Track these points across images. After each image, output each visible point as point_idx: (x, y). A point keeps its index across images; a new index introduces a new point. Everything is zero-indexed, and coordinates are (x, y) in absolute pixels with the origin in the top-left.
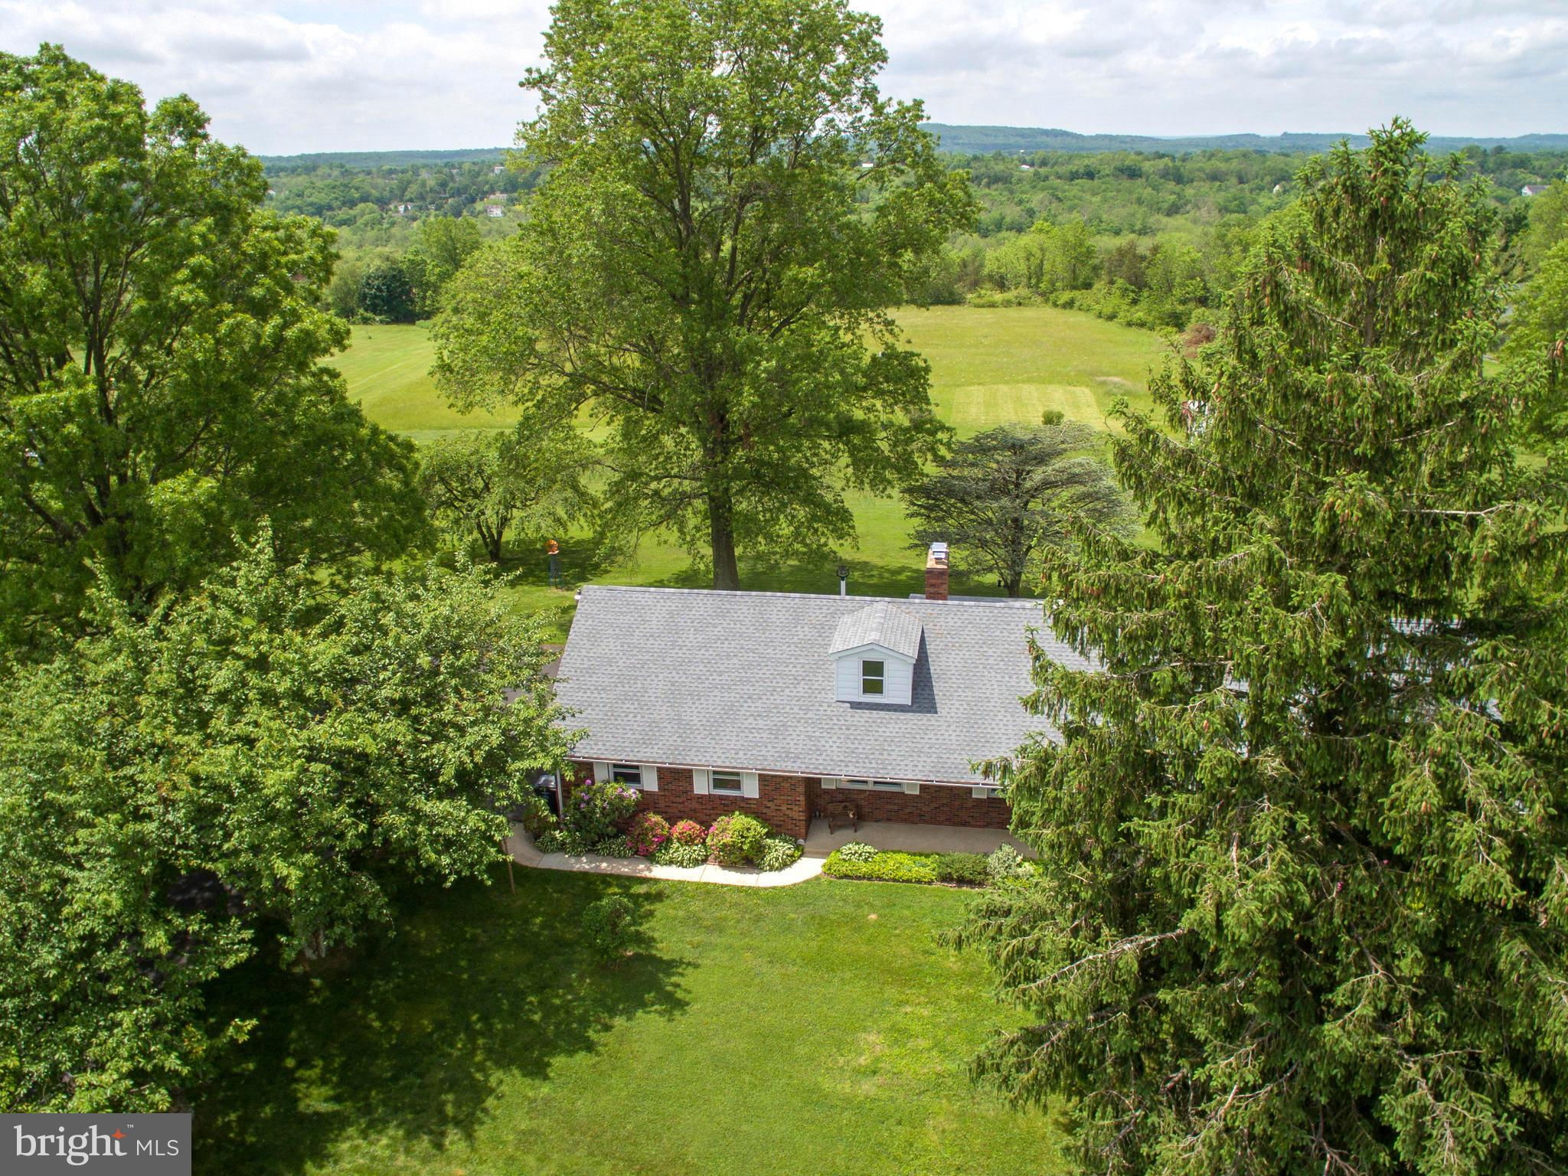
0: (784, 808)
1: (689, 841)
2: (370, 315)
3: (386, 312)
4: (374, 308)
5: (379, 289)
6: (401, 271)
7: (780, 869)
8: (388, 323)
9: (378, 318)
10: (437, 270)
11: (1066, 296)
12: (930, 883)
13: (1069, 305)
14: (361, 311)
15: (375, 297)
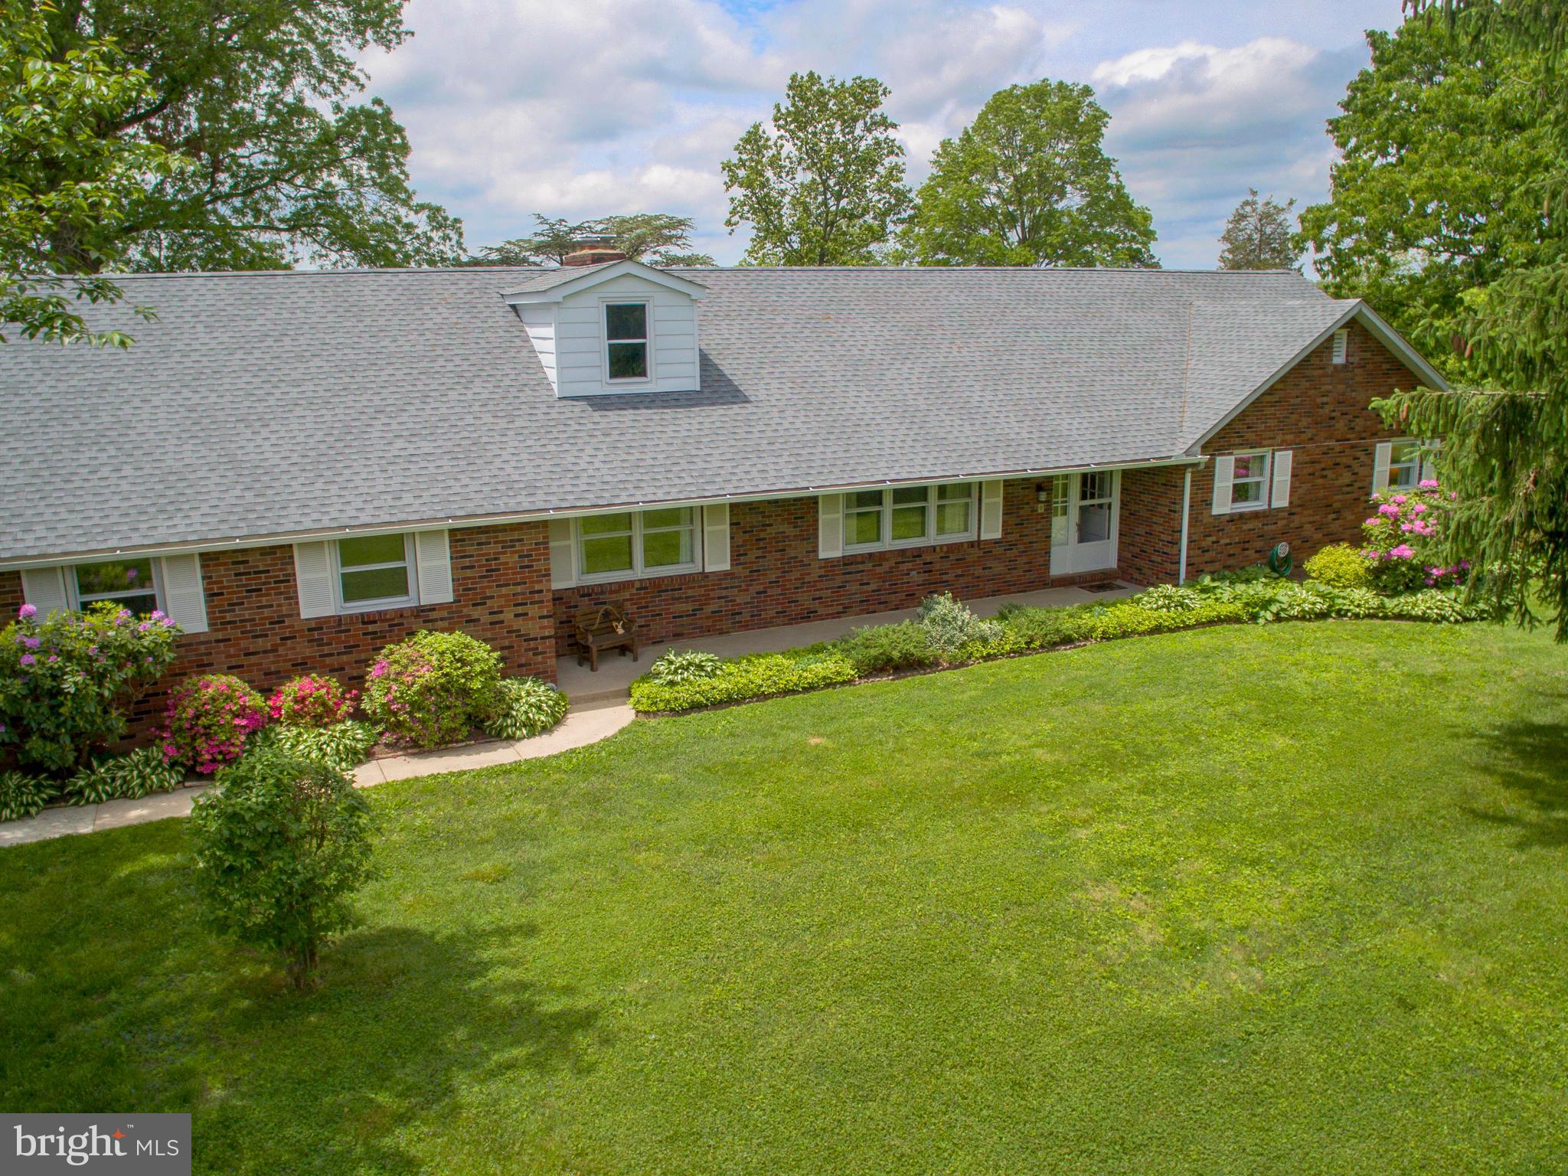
0: (508, 616)
1: (323, 716)
7: (546, 729)
12: (850, 682)
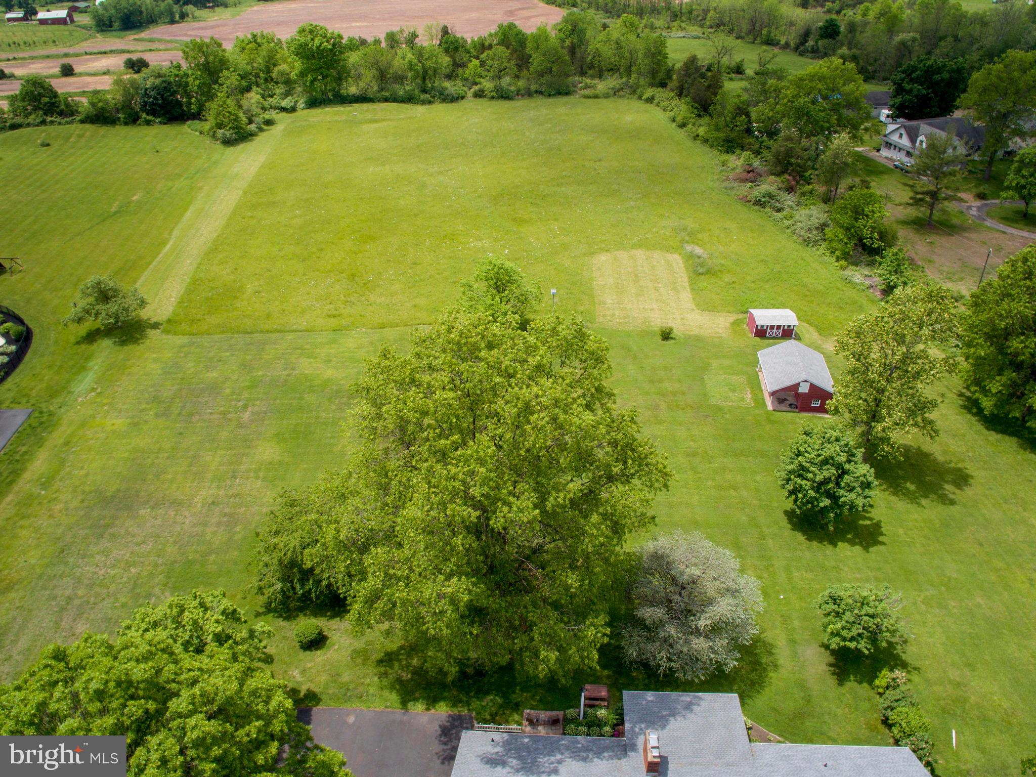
2: (150, 118)
3: (163, 115)
4: (153, 113)
5: (155, 98)
6: (169, 83)
8: (165, 124)
9: (158, 120)
10: (197, 82)
11: (649, 92)
13: (650, 100)
14: (144, 115)
15: (153, 104)
